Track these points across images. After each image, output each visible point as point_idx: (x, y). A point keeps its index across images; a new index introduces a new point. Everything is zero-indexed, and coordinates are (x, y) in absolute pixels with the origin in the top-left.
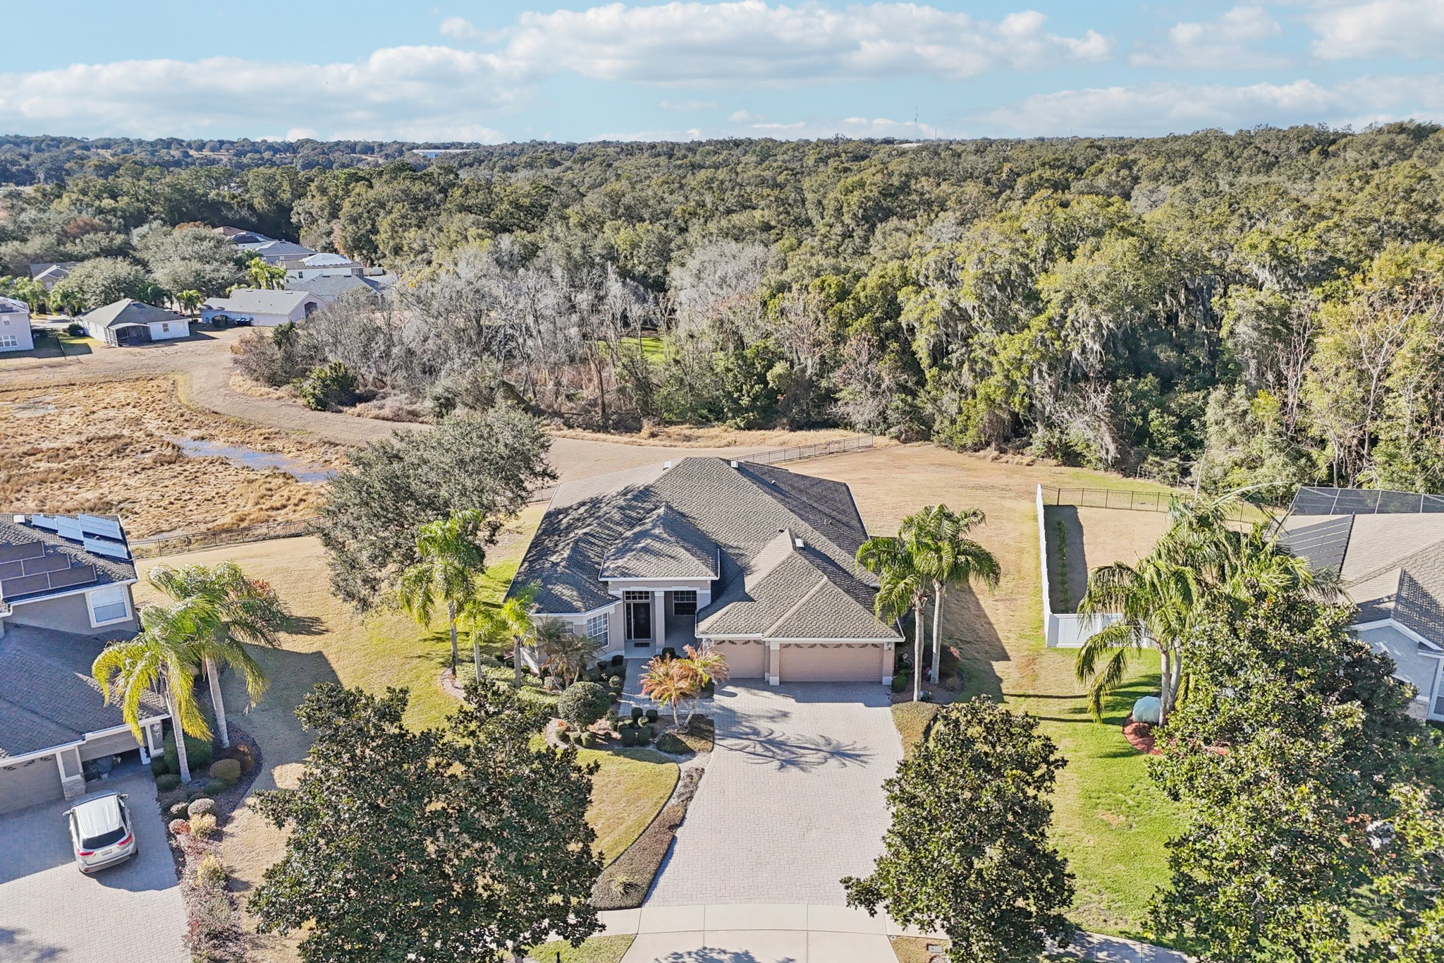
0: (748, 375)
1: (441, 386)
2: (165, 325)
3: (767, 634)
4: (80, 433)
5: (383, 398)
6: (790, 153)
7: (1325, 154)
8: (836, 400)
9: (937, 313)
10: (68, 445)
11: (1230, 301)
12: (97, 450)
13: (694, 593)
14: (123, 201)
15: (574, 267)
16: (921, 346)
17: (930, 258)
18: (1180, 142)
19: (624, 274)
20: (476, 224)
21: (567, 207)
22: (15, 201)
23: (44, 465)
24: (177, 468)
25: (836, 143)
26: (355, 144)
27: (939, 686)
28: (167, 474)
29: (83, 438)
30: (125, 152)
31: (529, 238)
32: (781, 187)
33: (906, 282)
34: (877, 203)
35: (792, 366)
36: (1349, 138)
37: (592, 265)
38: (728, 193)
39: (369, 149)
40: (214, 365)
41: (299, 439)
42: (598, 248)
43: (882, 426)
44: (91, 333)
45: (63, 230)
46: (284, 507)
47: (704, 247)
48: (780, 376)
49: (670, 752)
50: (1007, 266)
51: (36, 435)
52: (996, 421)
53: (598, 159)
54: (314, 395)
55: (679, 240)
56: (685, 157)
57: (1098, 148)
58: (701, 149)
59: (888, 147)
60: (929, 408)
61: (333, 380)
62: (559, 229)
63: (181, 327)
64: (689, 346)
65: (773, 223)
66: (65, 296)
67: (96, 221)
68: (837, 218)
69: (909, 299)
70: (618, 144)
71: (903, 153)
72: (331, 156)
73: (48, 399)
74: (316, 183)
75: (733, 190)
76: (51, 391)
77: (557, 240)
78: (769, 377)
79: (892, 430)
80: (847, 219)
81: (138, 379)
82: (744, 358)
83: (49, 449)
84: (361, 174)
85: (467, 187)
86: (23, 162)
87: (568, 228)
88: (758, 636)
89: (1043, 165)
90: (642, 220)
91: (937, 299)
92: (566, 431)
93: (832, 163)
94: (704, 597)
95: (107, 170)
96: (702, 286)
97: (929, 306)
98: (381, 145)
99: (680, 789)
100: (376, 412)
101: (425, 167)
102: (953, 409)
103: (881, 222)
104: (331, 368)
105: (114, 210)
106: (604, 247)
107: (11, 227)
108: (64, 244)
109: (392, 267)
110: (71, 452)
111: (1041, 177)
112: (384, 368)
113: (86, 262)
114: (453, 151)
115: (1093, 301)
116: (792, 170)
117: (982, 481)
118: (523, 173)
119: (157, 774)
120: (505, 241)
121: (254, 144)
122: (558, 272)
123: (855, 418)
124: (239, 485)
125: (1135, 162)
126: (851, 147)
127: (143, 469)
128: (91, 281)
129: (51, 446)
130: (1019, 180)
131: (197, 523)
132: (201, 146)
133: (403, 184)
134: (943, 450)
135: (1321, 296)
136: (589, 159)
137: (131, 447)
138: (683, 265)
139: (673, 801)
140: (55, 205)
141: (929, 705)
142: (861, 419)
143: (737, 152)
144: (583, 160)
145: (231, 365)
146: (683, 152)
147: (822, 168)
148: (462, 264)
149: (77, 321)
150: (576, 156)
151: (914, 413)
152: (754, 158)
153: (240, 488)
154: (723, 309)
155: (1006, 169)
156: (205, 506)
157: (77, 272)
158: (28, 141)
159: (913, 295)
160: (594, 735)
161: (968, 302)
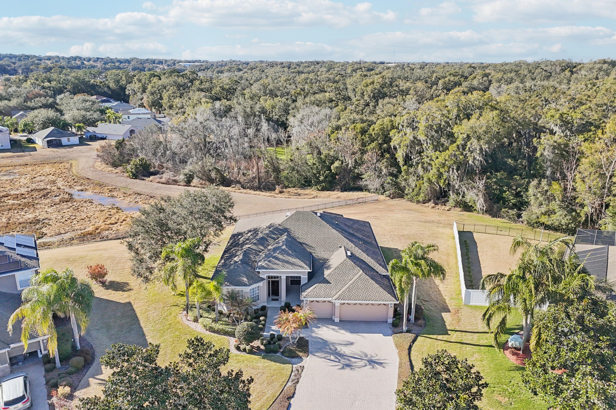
0: (323, 167)
1: (188, 168)
2: (68, 139)
3: (334, 298)
4: (28, 187)
5: (162, 174)
6: (340, 67)
7: (572, 73)
8: (362, 179)
9: (408, 142)
10: (22, 192)
11: (541, 141)
12: (35, 195)
13: (300, 277)
14: (54, 84)
15: (247, 116)
16: (400, 156)
17: (405, 117)
18: (509, 65)
19: (269, 120)
20: (205, 97)
21: (244, 89)
22: (7, 83)
23: (11, 202)
24: (70, 204)
25: (360, 63)
26: (155, 60)
27: (414, 324)
28: (65, 207)
29: (30, 189)
30: (57, 62)
31: (228, 103)
32: (337, 82)
33: (393, 127)
34: (379, 91)
35: (342, 163)
36: (582, 65)
37: (255, 116)
38: (314, 85)
39: (160, 62)
40: (89, 157)
41: (124, 191)
42: (257, 108)
43: (382, 191)
44: (37, 142)
45: (27, 96)
46: (116, 223)
47: (303, 109)
48: (337, 167)
49: (288, 357)
50: (439, 122)
51: (9, 188)
52: (433, 190)
53: (258, 68)
54: (132, 172)
55: (293, 106)
56: (295, 68)
57: (473, 67)
58: (302, 65)
59: (382, 65)
60: (403, 183)
61: (140, 165)
62: (241, 100)
63: (75, 140)
64: (297, 153)
65: (334, 99)
66: (25, 125)
67: (41, 92)
68: (362, 97)
69: (395, 135)
70: (267, 62)
71: (389, 68)
72: (144, 65)
73: (16, 171)
74: (137, 77)
75: (316, 83)
76: (17, 167)
77: (240, 104)
78: (332, 168)
79: (387, 193)
80: (366, 97)
81: (55, 163)
82: (321, 158)
83: (14, 194)
84: (156, 74)
85: (201, 80)
86: (13, 65)
87: (245, 99)
88: (330, 299)
89: (450, 75)
90: (277, 96)
91: (408, 135)
92: (242, 190)
93: (359, 73)
94: (304, 279)
95: (48, 69)
96: (303, 126)
97: (404, 139)
98: (166, 61)
99: (293, 377)
100: (158, 180)
101: (184, 70)
102: (413, 185)
103: (381, 99)
104: (139, 160)
105: (49, 87)
106: (260, 108)
107: (4, 94)
108: (27, 102)
109: (169, 114)
110: (24, 196)
111: (449, 80)
112: (163, 161)
113: (35, 110)
114: (196, 64)
115: (479, 138)
116: (342, 75)
117: (428, 218)
118: (226, 74)
119: (45, 364)
120: (218, 104)
121: (112, 59)
122: (240, 119)
123: (370, 187)
124: (97, 213)
125: (490, 74)
126: (366, 65)
127: (55, 204)
128: (37, 119)
129: (15, 193)
130: (440, 81)
131: (77, 230)
132: (89, 60)
133: (174, 78)
134: (410, 202)
135: (583, 139)
136: (254, 68)
137: (50, 194)
138: (294, 116)
139: (289, 384)
140: (24, 85)
141: (410, 335)
142: (372, 187)
143: (318, 66)
144: (252, 69)
145: (96, 157)
146: (295, 66)
147: (354, 74)
148: (198, 114)
149: (30, 136)
150: (249, 67)
151: (396, 185)
152: (325, 69)
153: (97, 214)
154: (312, 137)
155: (434, 76)
156: (81, 222)
157: (31, 114)
158: (15, 57)
159: (397, 134)
160: (252, 347)
161: (422, 137)
